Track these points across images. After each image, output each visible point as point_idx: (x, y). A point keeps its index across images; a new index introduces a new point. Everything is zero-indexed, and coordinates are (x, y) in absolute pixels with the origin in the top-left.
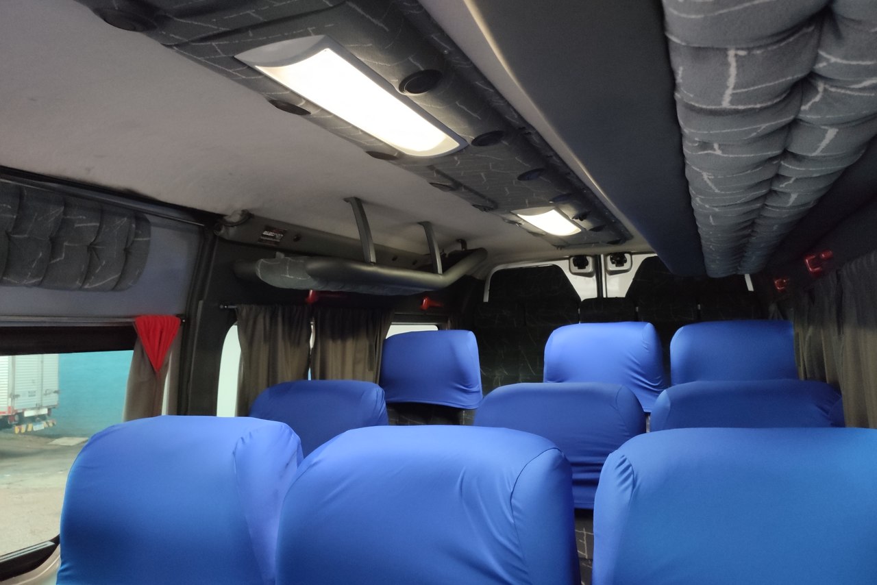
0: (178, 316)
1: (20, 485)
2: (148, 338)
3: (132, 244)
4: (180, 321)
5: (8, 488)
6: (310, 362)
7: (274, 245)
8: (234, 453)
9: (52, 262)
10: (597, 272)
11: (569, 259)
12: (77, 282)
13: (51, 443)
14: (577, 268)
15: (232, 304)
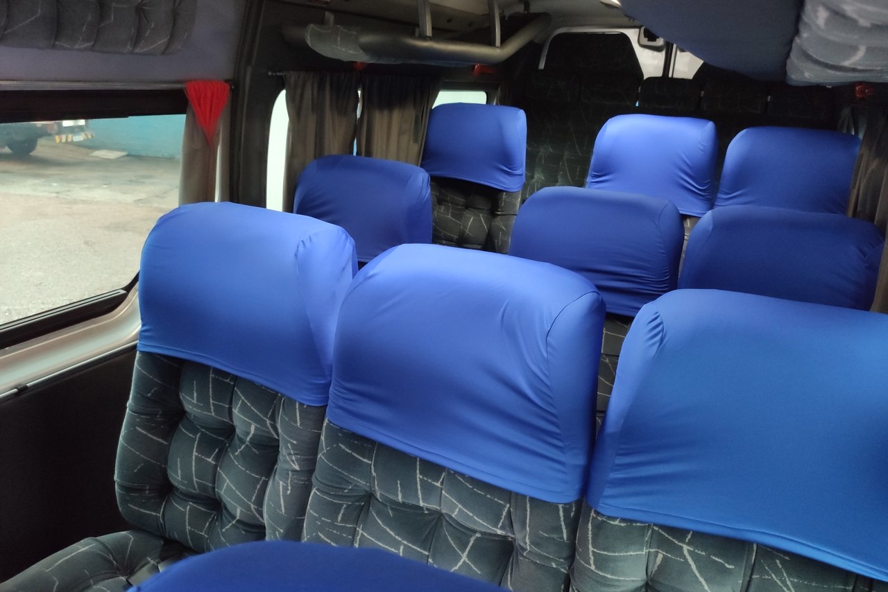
0: (226, 81)
1: (67, 195)
2: (200, 106)
3: (179, 5)
4: (229, 87)
5: (57, 197)
6: (356, 132)
7: (324, 6)
8: (296, 255)
9: (102, 25)
10: (668, 48)
11: (639, 27)
12: (128, 47)
13: (91, 155)
14: (647, 39)
15: (280, 71)
